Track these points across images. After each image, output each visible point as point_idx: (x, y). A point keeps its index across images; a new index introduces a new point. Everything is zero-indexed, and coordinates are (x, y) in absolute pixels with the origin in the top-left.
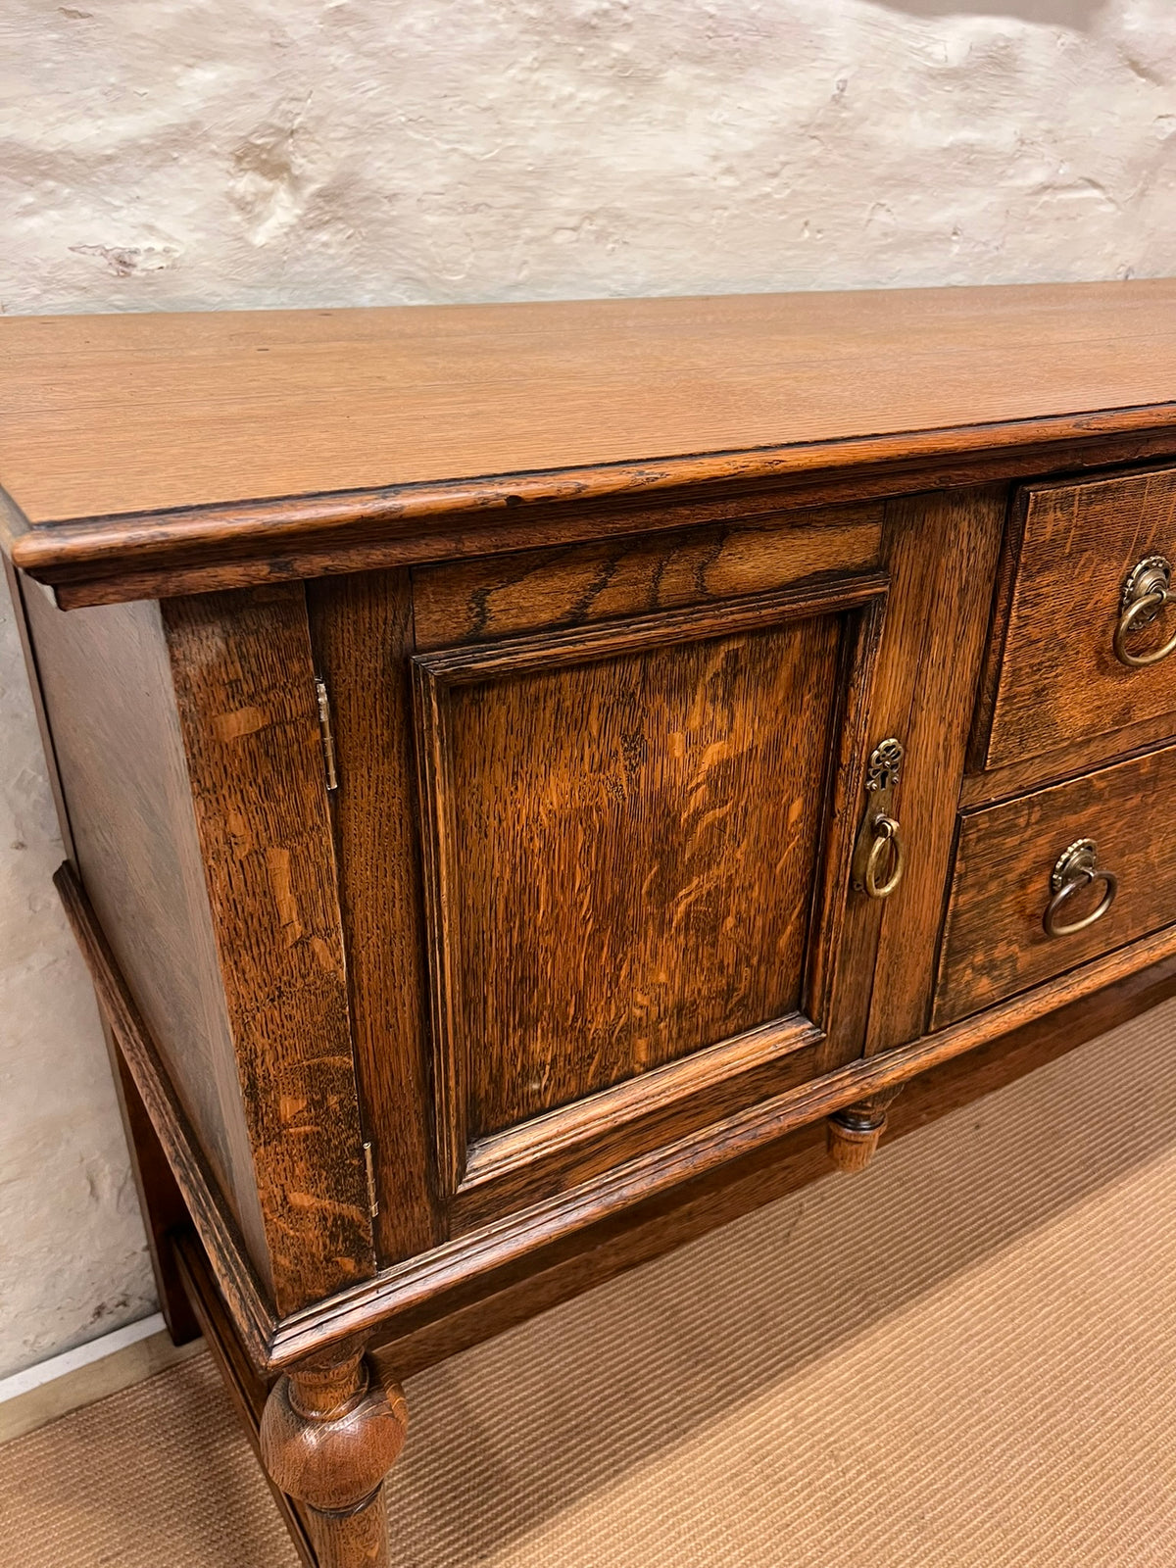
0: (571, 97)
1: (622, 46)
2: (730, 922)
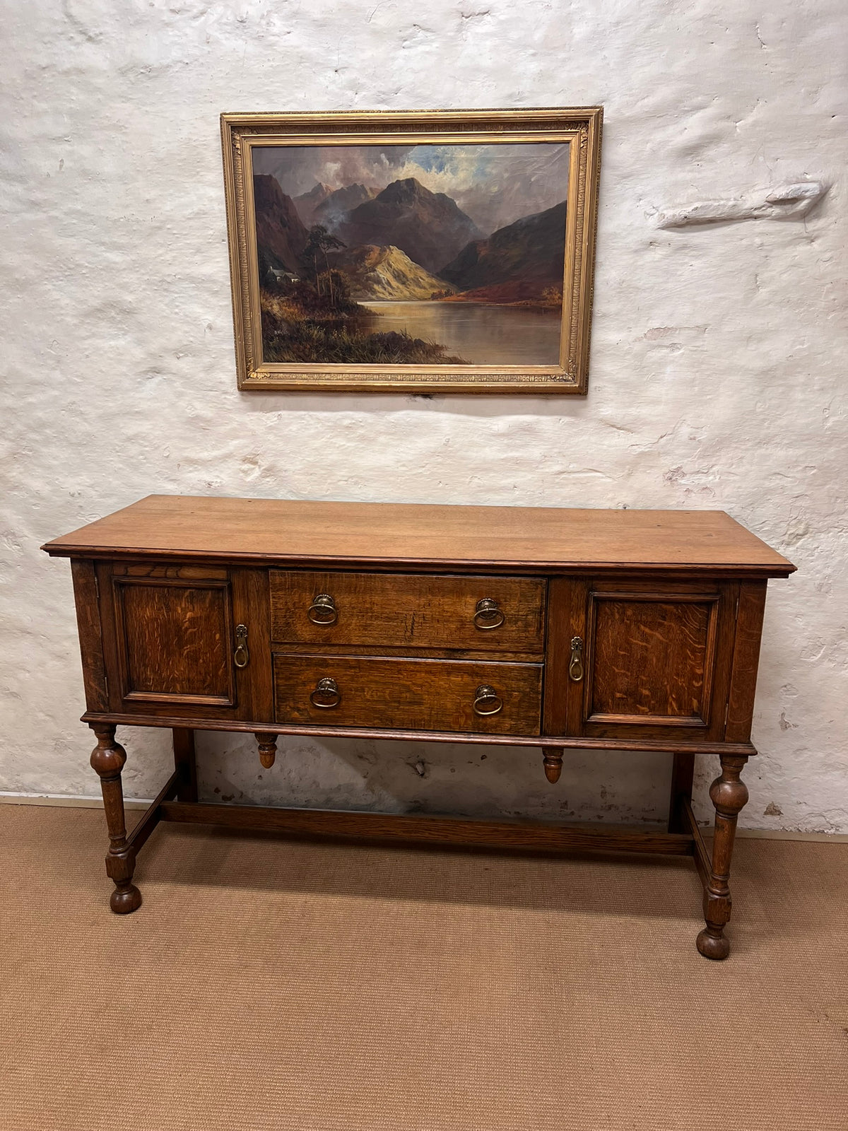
0: (344, 445)
1: (362, 431)
2: (201, 661)
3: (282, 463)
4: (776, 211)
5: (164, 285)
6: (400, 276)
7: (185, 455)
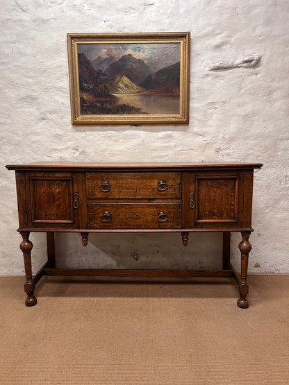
2: (61, 207)
3: (87, 150)
4: (245, 65)
5: (47, 90)
6: (126, 86)
7: (53, 147)
